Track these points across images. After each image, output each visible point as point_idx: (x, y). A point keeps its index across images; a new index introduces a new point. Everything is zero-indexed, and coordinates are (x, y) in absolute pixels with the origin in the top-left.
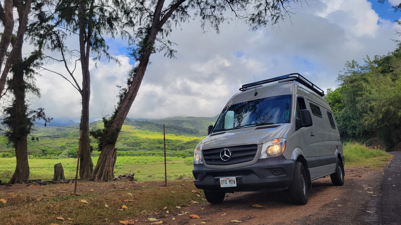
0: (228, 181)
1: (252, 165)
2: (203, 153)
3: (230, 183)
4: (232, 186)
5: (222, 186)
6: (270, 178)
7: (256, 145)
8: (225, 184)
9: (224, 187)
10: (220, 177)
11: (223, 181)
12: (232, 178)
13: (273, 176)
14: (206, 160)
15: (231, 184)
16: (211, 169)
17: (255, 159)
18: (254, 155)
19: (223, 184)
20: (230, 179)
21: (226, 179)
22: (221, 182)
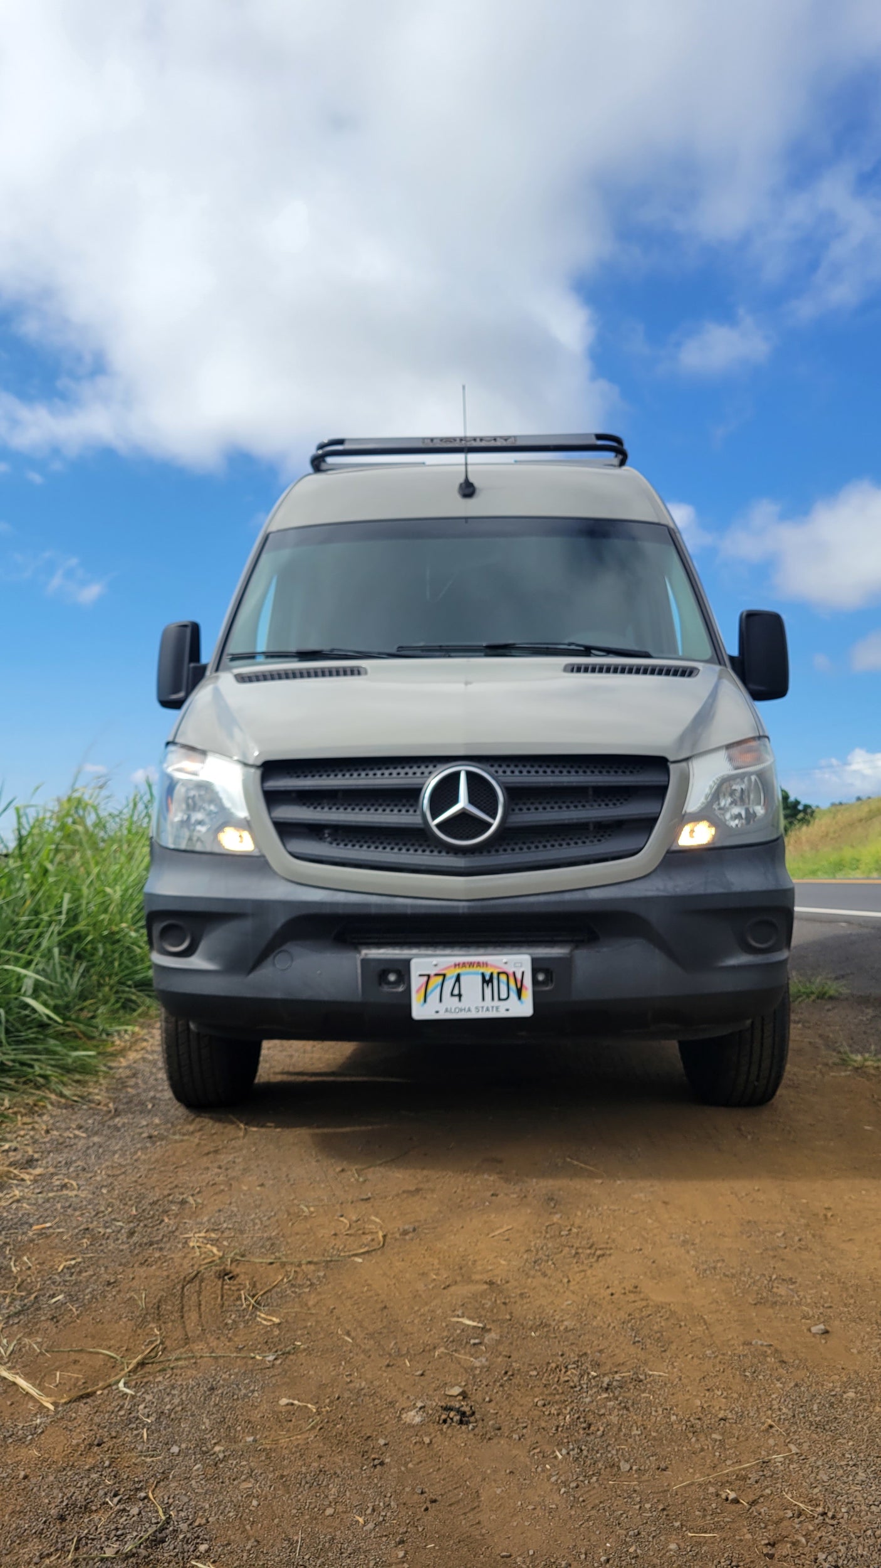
0: (472, 983)
1: (633, 885)
2: (264, 778)
3: (488, 991)
4: (502, 1014)
5: (420, 1011)
6: (733, 968)
7: (659, 763)
8: (451, 1002)
9: (443, 1016)
10: (415, 951)
11: (436, 981)
12: (505, 958)
13: (744, 959)
14: (285, 830)
15: (496, 1003)
16: (341, 897)
17: (652, 849)
18: (648, 823)
19: (434, 996)
20: (486, 964)
21: (456, 965)
22: (416, 982)
